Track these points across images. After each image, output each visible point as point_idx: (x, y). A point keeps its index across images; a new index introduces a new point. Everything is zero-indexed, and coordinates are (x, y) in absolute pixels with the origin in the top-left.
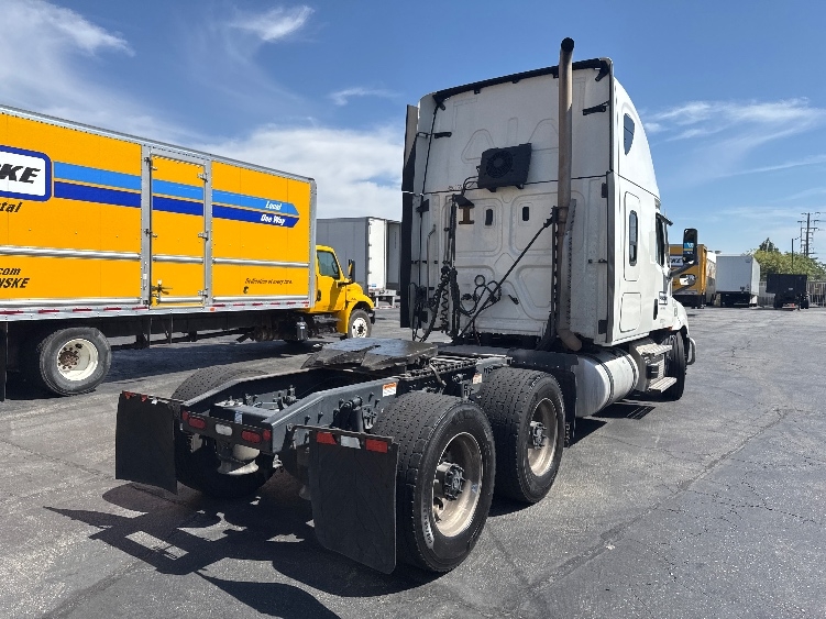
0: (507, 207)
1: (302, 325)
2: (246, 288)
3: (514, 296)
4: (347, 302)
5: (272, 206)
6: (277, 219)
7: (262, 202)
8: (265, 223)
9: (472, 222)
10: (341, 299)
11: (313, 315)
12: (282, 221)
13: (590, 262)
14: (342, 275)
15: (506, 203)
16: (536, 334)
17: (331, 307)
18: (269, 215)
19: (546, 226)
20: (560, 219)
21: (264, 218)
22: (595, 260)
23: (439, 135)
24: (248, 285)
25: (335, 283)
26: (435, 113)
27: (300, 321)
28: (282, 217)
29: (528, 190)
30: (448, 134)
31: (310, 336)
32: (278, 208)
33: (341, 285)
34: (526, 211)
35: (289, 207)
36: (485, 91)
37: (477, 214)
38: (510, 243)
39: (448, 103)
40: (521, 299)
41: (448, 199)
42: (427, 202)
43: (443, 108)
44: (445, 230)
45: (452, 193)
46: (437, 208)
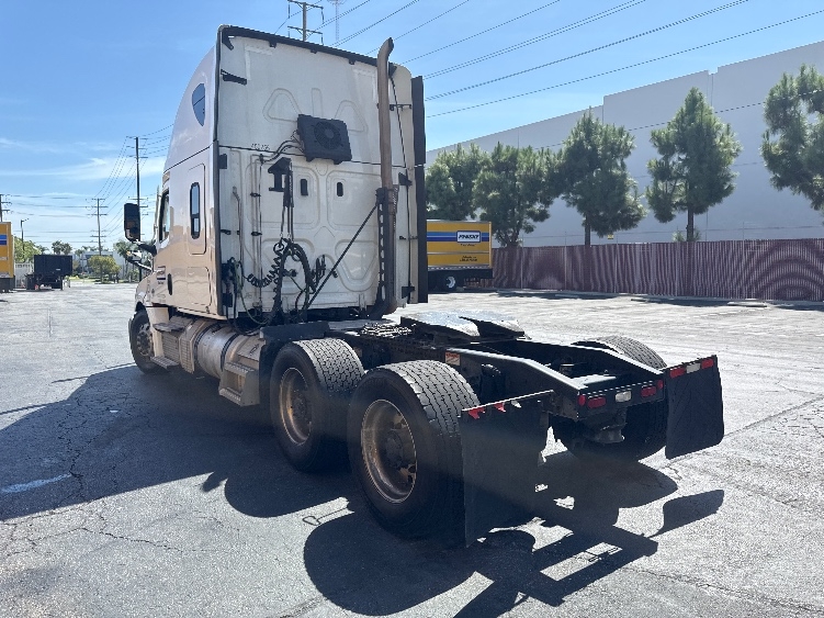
0: (323, 180)
3: (334, 271)
15: (320, 175)
16: (353, 305)
20: (389, 199)
23: (229, 79)
29: (344, 165)
30: (243, 81)
34: (340, 186)
38: (328, 217)
39: (236, 42)
40: (341, 273)
41: (254, 158)
42: (225, 156)
43: (230, 47)
44: (252, 195)
45: (259, 153)
46: (236, 166)
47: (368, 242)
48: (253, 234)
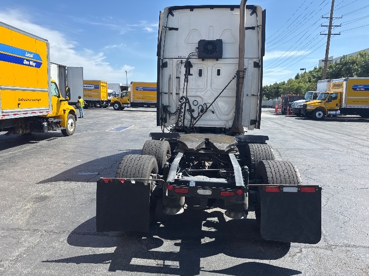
0: (210, 68)
1: (45, 124)
2: (19, 104)
3: (213, 110)
4: (64, 111)
5: (28, 55)
6: (31, 63)
7: (24, 52)
8: (26, 65)
9: (192, 75)
10: (61, 109)
11: (48, 118)
12: (34, 64)
13: (247, 95)
14: (61, 96)
15: (210, 66)
16: (222, 126)
17: (57, 113)
18: (27, 60)
19: (233, 78)
20: (240, 76)
21: (25, 62)
22: (250, 95)
23: (171, 29)
24: (19, 102)
25: (58, 100)
26: (167, 17)
27: (44, 122)
28: (34, 62)
29: (220, 61)
30: (177, 29)
31: (49, 130)
32: (32, 56)
33: (61, 101)
34: (219, 71)
35: (37, 56)
36: (195, 10)
37: (194, 71)
38: (211, 86)
39: (175, 13)
40: (216, 111)
41: (178, 62)
42: (166, 63)
43: (173, 15)
44: (177, 78)
45: (181, 60)
46: (171, 66)
47: (232, 97)
48: (176, 94)
